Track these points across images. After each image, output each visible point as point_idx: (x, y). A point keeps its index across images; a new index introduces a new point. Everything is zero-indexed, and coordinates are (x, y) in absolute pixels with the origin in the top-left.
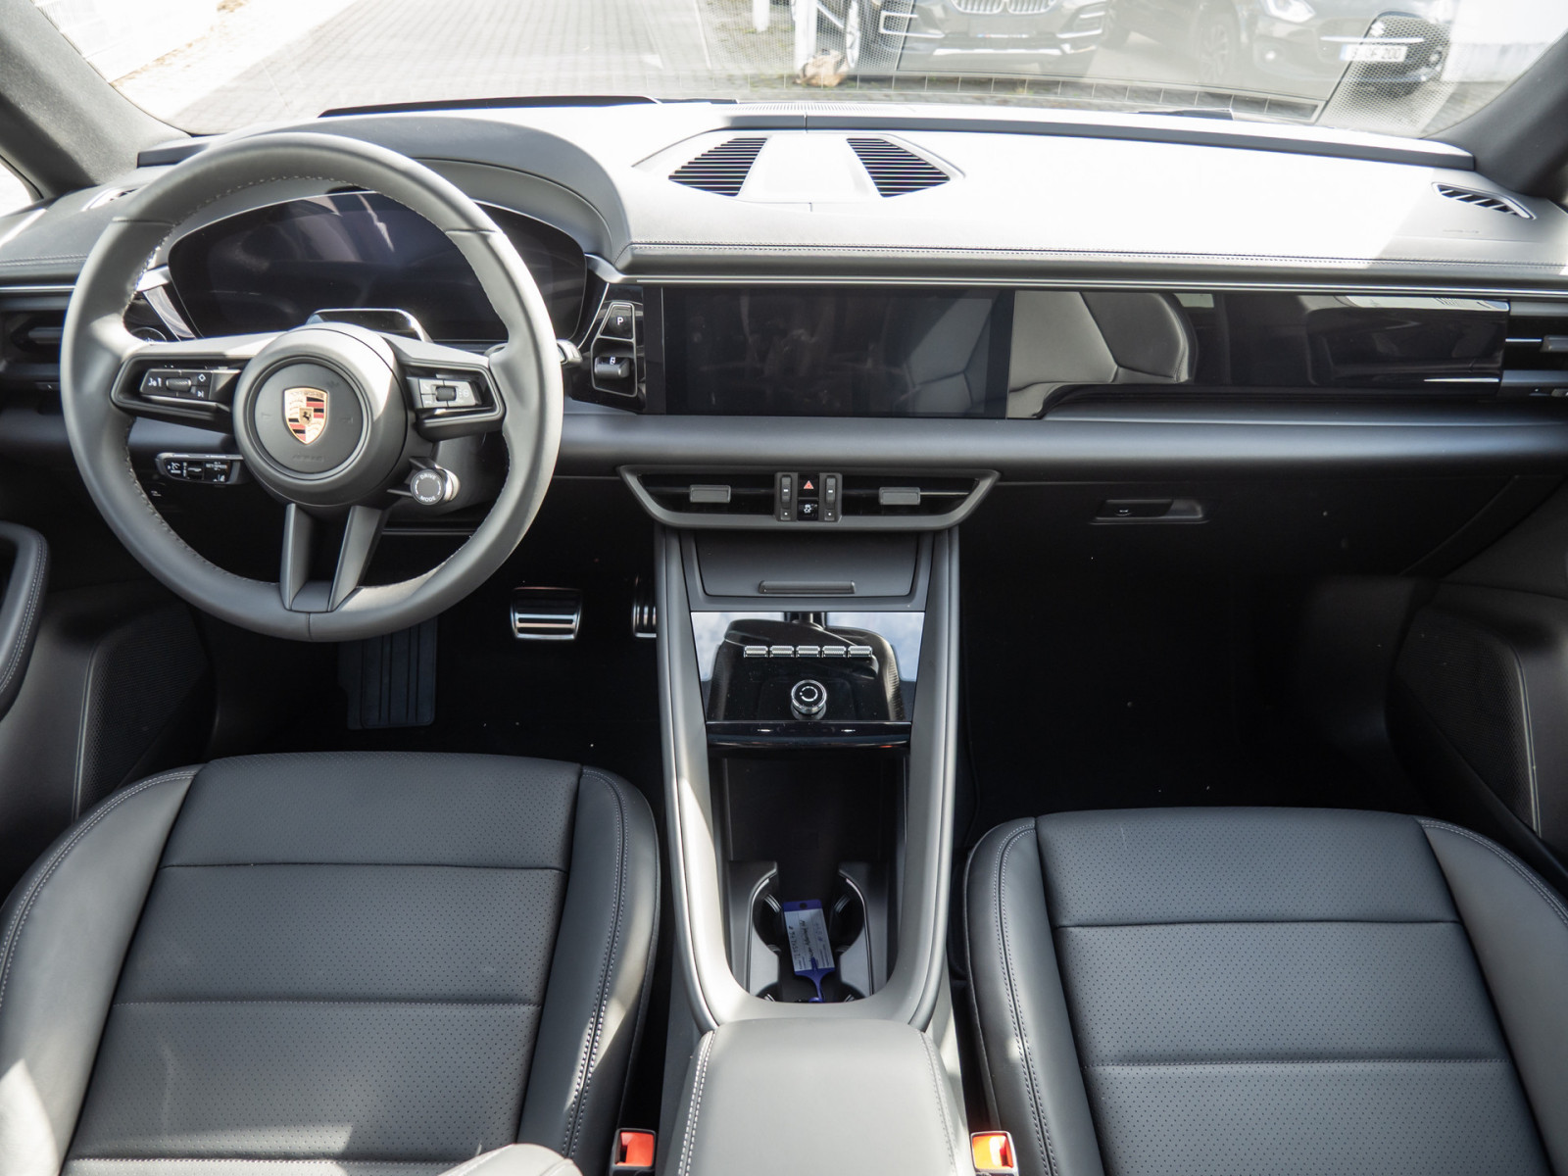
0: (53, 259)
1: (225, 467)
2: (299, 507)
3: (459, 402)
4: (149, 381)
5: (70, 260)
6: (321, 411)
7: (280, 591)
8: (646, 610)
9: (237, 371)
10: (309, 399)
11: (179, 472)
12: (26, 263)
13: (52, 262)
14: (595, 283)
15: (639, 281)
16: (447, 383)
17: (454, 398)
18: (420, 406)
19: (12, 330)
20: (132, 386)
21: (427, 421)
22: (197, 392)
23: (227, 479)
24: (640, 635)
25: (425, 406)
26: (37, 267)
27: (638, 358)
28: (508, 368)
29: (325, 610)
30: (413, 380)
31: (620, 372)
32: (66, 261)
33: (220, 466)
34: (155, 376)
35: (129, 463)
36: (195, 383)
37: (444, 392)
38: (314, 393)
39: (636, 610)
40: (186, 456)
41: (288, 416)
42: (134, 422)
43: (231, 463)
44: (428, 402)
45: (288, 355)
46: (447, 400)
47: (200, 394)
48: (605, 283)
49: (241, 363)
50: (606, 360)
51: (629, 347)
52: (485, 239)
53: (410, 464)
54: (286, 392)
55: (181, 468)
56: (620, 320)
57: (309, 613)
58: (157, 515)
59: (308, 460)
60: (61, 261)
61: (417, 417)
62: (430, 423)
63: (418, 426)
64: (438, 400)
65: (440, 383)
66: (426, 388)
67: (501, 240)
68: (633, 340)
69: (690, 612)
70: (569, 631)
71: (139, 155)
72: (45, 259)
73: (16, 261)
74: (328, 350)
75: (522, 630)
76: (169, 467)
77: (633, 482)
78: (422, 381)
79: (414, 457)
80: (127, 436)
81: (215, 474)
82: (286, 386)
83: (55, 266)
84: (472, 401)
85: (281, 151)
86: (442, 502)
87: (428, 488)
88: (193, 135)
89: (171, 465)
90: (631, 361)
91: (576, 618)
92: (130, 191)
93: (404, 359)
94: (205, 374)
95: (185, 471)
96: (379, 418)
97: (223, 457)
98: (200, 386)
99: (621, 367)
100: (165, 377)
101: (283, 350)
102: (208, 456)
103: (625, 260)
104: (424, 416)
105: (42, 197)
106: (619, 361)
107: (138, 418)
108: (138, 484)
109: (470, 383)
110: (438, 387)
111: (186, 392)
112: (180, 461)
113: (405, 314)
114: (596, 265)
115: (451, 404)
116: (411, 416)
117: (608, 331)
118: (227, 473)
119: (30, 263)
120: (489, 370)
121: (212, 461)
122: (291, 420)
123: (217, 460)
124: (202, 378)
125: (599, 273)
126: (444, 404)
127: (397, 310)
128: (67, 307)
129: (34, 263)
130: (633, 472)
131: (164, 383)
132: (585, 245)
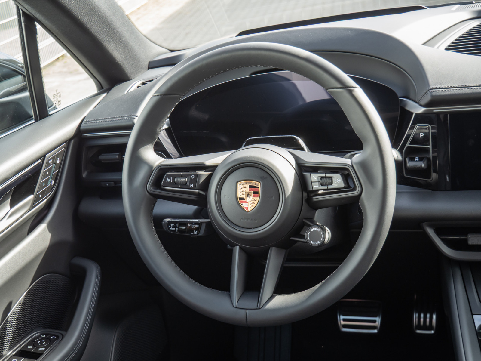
0: (115, 118)
1: (197, 226)
2: (241, 248)
3: (335, 185)
4: (166, 179)
5: (123, 118)
6: (257, 193)
7: (230, 296)
8: (422, 315)
9: (210, 173)
10: (250, 187)
11: (174, 229)
12: (102, 121)
13: (114, 119)
14: (406, 114)
15: (435, 111)
16: (327, 175)
17: (332, 184)
18: (311, 189)
19: (90, 156)
20: (157, 183)
21: (314, 197)
22: (190, 185)
23: (198, 233)
24: (419, 331)
25: (314, 189)
26: (107, 123)
27: (433, 157)
28: (364, 165)
29: (256, 308)
30: (307, 174)
31: (423, 165)
32: (121, 118)
33: (195, 226)
34: (169, 177)
35: (152, 224)
36: (189, 180)
37: (325, 180)
38: (253, 183)
39: (415, 316)
40: (178, 220)
41: (239, 196)
42: (156, 202)
43: (200, 224)
44: (316, 186)
45: (240, 162)
46: (327, 185)
47: (192, 185)
48: (412, 113)
49: (213, 168)
50: (413, 159)
51: (427, 150)
52: (351, 92)
53: (303, 222)
54: (238, 184)
55: (175, 227)
56: (422, 135)
57: (247, 309)
58: (166, 252)
59: (249, 221)
60: (119, 119)
61: (308, 196)
62: (316, 198)
63: (309, 200)
64: (322, 185)
65: (323, 175)
66: (314, 178)
67: (360, 93)
68: (430, 146)
69: (472, 315)
70: (374, 328)
71: (149, 63)
72: (111, 118)
73: (97, 120)
74: (261, 159)
75: (345, 326)
76: (169, 226)
77: (431, 232)
78: (312, 174)
79: (305, 219)
80: (152, 210)
81: (192, 230)
82: (237, 180)
83: (116, 122)
84: (342, 185)
85: (240, 53)
86: (323, 244)
87: (315, 236)
88: (172, 51)
89: (170, 226)
90: (429, 159)
91: (378, 320)
92: (149, 81)
93: (301, 162)
94: (194, 175)
95: (177, 229)
96: (289, 196)
97: (197, 220)
98: (192, 181)
99: (423, 163)
100: (175, 177)
101: (237, 160)
102: (189, 220)
103: (427, 99)
104: (312, 195)
105: (102, 88)
106: (421, 159)
107: (158, 200)
108: (156, 235)
109: (341, 175)
110: (322, 178)
111: (184, 185)
112: (175, 223)
113: (296, 137)
114: (405, 104)
115: (329, 187)
116: (305, 194)
117: (414, 141)
118: (198, 229)
119: (104, 120)
120: (352, 166)
121: (191, 223)
122: (240, 199)
123: (194, 222)
124: (193, 177)
125: (408, 108)
126: (325, 187)
127: (293, 136)
128: (128, 142)
129: (106, 120)
130: (431, 226)
131: (173, 180)
132: (399, 93)
